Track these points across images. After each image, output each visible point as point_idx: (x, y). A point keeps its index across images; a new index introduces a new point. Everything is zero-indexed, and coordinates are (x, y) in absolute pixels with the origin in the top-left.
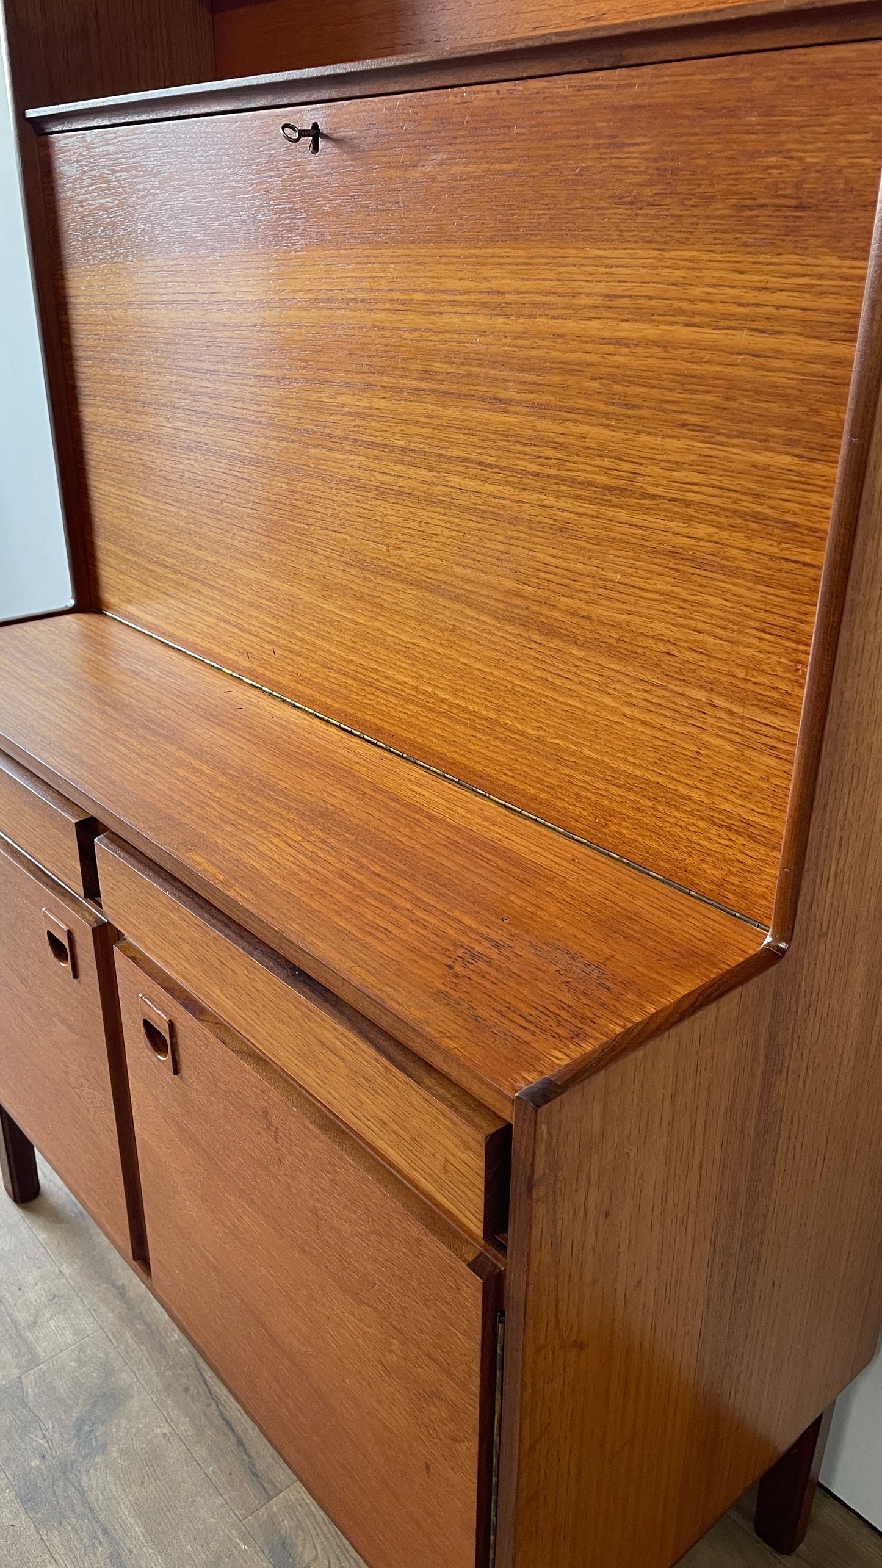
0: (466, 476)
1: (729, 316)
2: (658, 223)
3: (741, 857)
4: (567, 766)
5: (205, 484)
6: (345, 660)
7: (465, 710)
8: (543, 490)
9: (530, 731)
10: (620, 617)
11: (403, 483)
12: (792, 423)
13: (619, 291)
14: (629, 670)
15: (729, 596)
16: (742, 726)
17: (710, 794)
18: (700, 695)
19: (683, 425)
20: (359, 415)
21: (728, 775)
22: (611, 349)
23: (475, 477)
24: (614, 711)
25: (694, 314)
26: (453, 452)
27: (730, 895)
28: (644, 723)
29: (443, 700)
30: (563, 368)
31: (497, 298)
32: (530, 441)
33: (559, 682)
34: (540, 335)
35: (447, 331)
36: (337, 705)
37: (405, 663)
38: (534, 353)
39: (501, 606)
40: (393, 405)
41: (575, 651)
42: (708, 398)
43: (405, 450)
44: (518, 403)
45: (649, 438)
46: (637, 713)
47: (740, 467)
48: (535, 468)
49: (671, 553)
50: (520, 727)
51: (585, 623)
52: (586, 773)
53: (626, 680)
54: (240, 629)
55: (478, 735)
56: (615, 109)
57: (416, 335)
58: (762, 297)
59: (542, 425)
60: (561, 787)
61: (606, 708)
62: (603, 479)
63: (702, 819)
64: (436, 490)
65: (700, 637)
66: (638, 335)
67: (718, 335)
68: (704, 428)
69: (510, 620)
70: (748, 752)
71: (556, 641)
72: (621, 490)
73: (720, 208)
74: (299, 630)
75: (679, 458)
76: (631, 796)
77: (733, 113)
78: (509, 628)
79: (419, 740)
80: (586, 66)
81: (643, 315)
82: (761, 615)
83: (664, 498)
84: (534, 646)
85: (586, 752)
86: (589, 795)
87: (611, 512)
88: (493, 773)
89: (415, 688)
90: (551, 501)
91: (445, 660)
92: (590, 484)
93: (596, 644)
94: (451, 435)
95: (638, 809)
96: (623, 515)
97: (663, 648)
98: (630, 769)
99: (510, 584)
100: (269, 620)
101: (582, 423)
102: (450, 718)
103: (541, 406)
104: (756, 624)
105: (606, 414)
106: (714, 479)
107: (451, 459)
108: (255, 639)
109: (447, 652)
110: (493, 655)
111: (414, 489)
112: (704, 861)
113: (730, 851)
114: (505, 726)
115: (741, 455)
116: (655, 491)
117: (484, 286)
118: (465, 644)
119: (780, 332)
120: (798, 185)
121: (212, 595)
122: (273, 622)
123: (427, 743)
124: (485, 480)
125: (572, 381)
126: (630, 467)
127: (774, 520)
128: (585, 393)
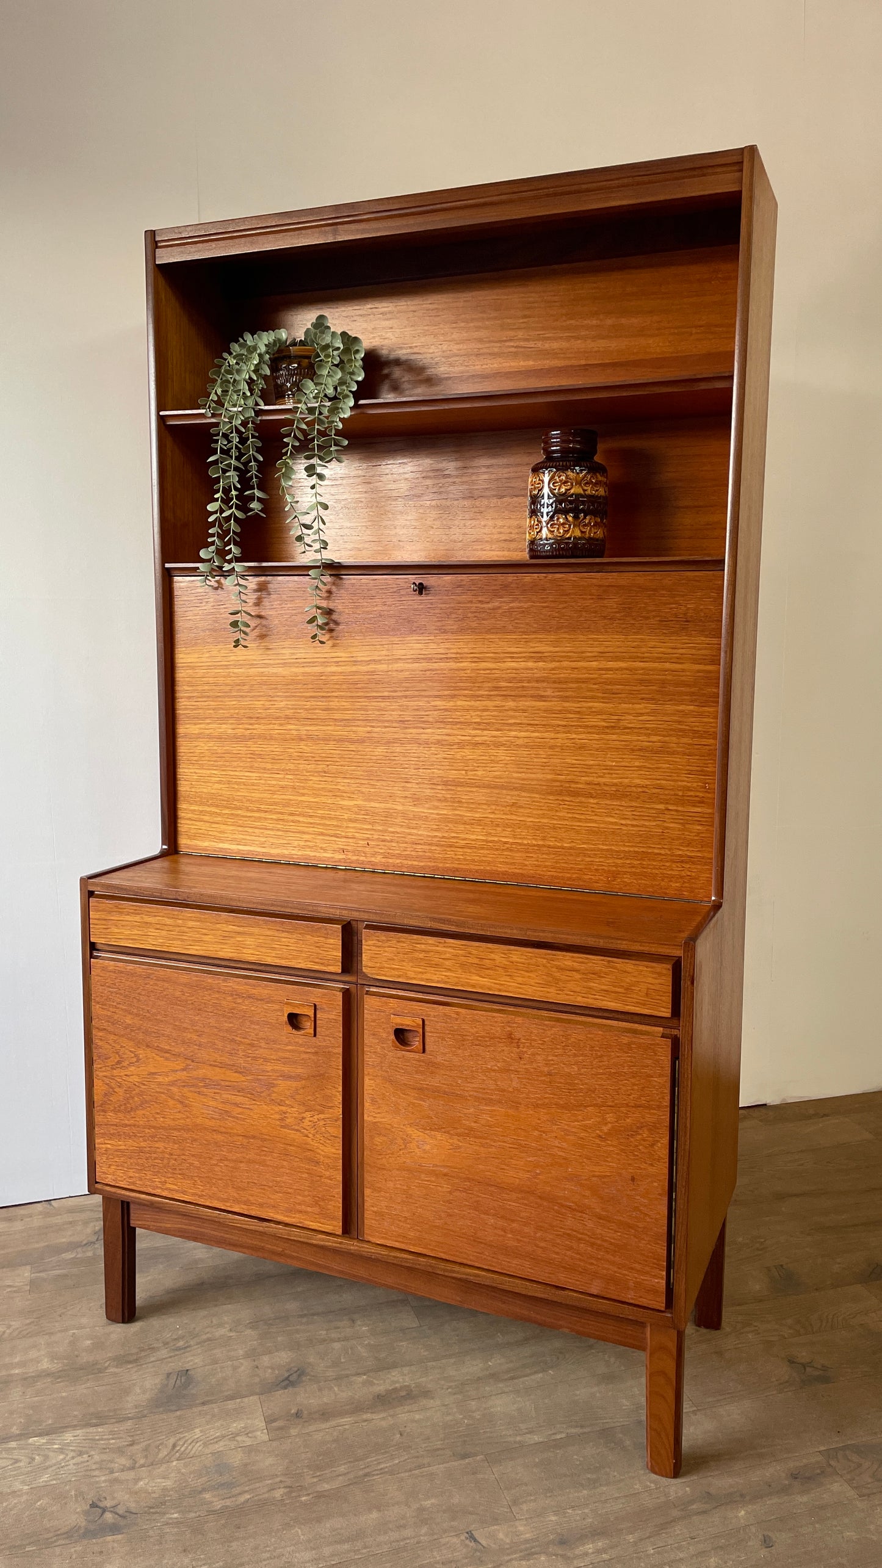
0: (521, 731)
1: (661, 658)
2: (624, 626)
3: (689, 873)
4: (590, 857)
5: (314, 757)
6: (429, 836)
7: (520, 844)
8: (569, 732)
9: (566, 845)
10: (615, 781)
11: (477, 739)
12: (693, 694)
13: (606, 650)
14: (623, 803)
15: (671, 763)
16: (683, 816)
17: (670, 849)
18: (662, 806)
20: (446, 710)
21: (679, 839)
22: (604, 672)
23: (527, 731)
24: (615, 824)
25: (644, 658)
26: (513, 721)
27: (685, 893)
28: (633, 826)
29: (506, 843)
30: (578, 681)
31: (540, 655)
32: (560, 712)
33: (583, 817)
34: (565, 668)
35: (508, 669)
36: (422, 864)
37: (478, 829)
38: (562, 675)
39: (544, 787)
40: (473, 703)
41: (592, 801)
42: (654, 688)
43: (479, 723)
44: (554, 697)
45: (626, 705)
46: (629, 822)
47: (671, 712)
48: (564, 723)
49: (640, 750)
50: (559, 844)
51: (597, 787)
52: (600, 857)
53: (621, 808)
54: (337, 837)
55: (531, 855)
56: (600, 586)
57: (488, 672)
58: (675, 651)
59: (566, 704)
60: (585, 869)
61: (612, 823)
62: (603, 724)
63: (668, 861)
64: (501, 739)
65: (659, 782)
66: (617, 666)
67: (656, 665)
68: (652, 699)
69: (551, 794)
70: (687, 826)
71: (580, 798)
72: (613, 727)
73: (652, 621)
74: (391, 827)
75: (641, 711)
76: (628, 862)
77: (655, 590)
78: (551, 797)
79: (488, 868)
80: (585, 570)
81: (617, 659)
82: (688, 768)
83: (635, 728)
84: (567, 803)
85: (601, 847)
86: (604, 867)
87: (608, 737)
88: (542, 873)
89: (487, 841)
90: (574, 736)
91: (507, 821)
92: (596, 726)
93: (604, 795)
94: (511, 713)
95: (633, 867)
96: (614, 737)
97: (640, 790)
98: (627, 849)
99: (549, 777)
100: (365, 827)
101: (589, 702)
102: (511, 851)
103: (567, 697)
104: (686, 772)
105: (603, 698)
106: (659, 718)
107: (511, 724)
108: (350, 840)
109: (508, 817)
110: (541, 812)
111: (486, 741)
112: (671, 881)
113: (683, 872)
114: (549, 847)
115: (669, 708)
116: (630, 725)
117: (532, 650)
118: (521, 810)
119: (683, 663)
120: (685, 614)
121: (312, 821)
122: (370, 827)
123: (494, 868)
124: (533, 732)
125: (583, 685)
126: (616, 717)
127: (689, 730)
128: (591, 690)
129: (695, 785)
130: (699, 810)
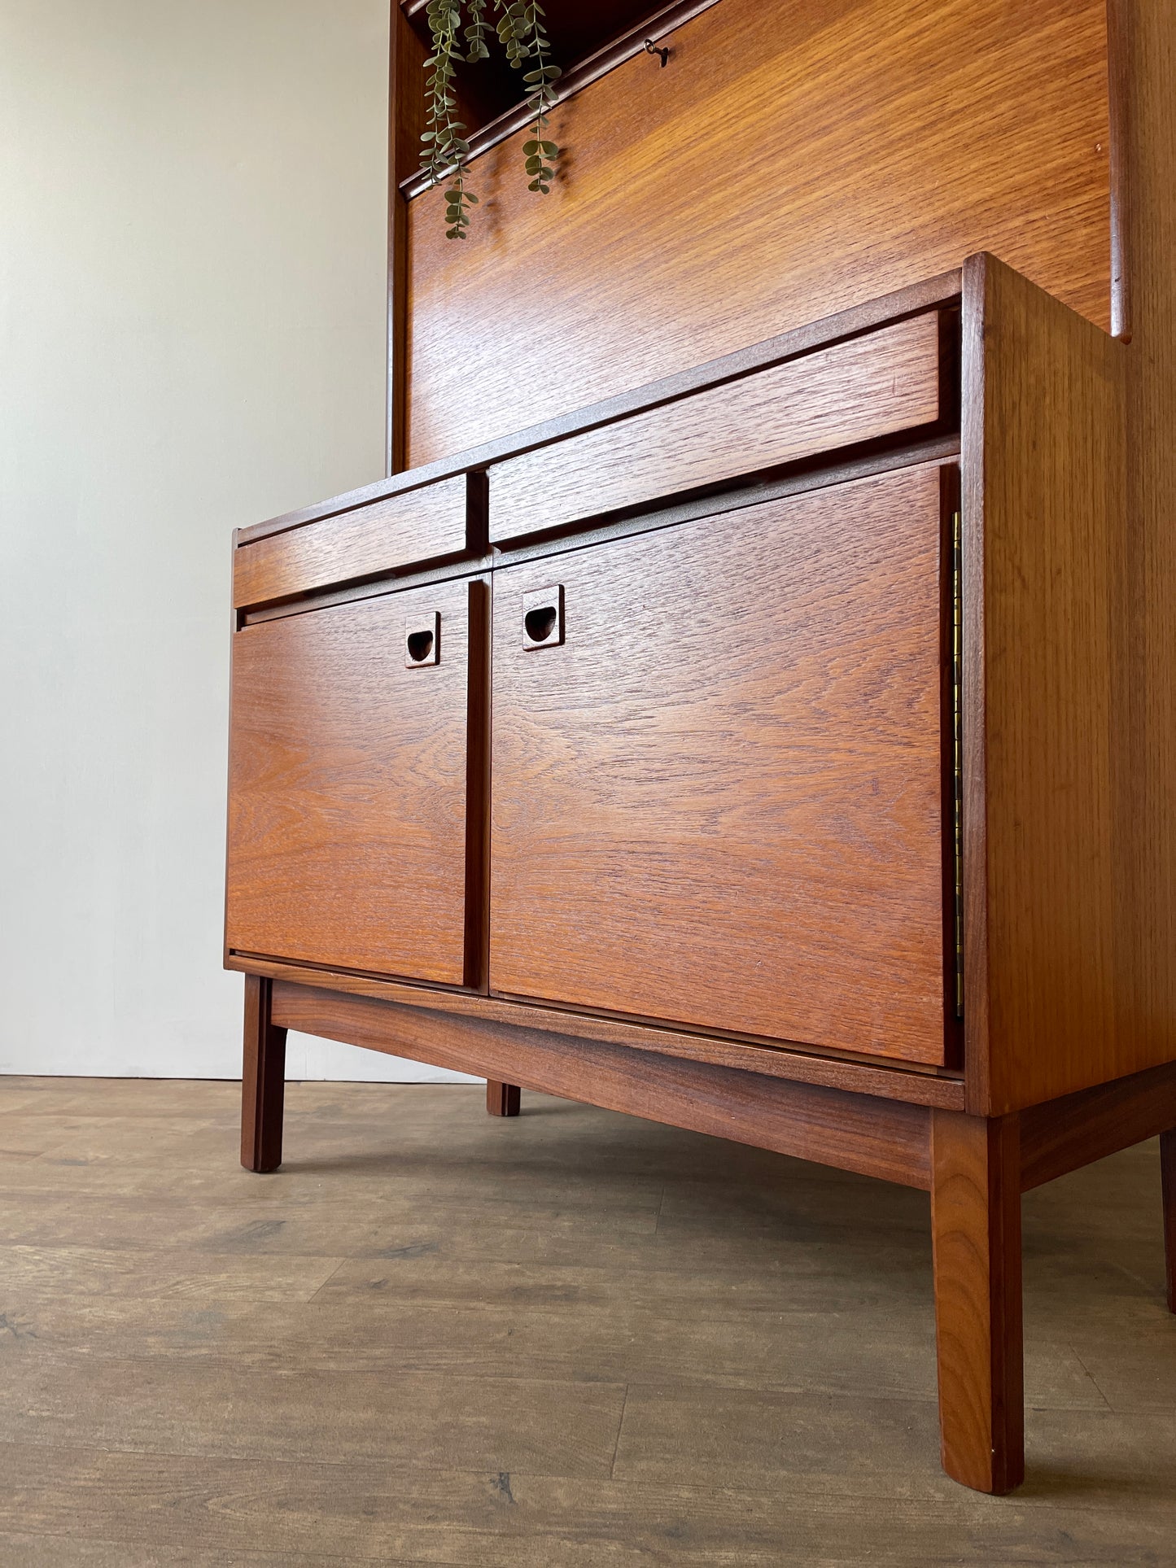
0: (794, 200)
8: (866, 165)
10: (939, 213)
11: (735, 243)
15: (1032, 136)
16: (1057, 221)
19: (980, 50)
20: (695, 219)
22: (916, 39)
23: (805, 195)
26: (784, 190)
30: (876, 75)
31: (821, 64)
32: (852, 139)
34: (856, 66)
35: (776, 112)
38: (852, 80)
40: (727, 192)
41: (903, 264)
43: (738, 217)
44: (841, 120)
45: (952, 75)
47: (1028, 49)
48: (858, 154)
49: (979, 139)
51: (909, 236)
57: (749, 130)
59: (861, 123)
62: (919, 124)
64: (768, 227)
65: (1012, 180)
66: (936, 19)
68: (994, 44)
69: (840, 280)
70: (1066, 237)
71: (884, 268)
72: (933, 123)
75: (977, 73)
78: (840, 286)
83: (969, 106)
84: (864, 285)
87: (925, 144)
90: (873, 168)
92: (908, 134)
93: (921, 246)
94: (781, 177)
96: (936, 138)
97: (981, 209)
99: (838, 254)
101: (895, 100)
103: (860, 110)
104: (1059, 140)
105: (916, 82)
106: (1009, 68)
107: (781, 197)
111: (747, 241)
116: (962, 106)
117: (809, 63)
124: (813, 192)
125: (885, 78)
126: (939, 103)
127: (1061, 64)
128: (897, 79)
129: (1076, 155)
130: (1086, 198)
